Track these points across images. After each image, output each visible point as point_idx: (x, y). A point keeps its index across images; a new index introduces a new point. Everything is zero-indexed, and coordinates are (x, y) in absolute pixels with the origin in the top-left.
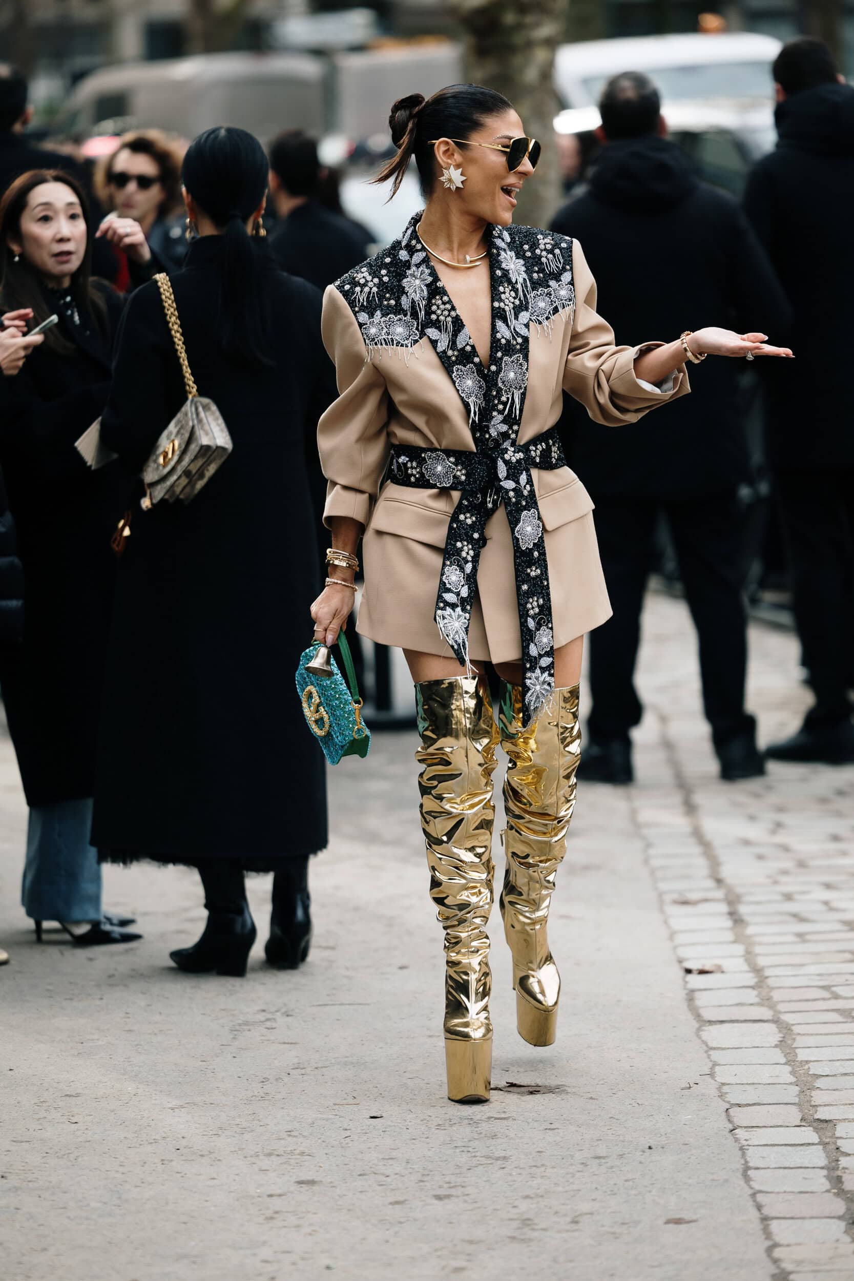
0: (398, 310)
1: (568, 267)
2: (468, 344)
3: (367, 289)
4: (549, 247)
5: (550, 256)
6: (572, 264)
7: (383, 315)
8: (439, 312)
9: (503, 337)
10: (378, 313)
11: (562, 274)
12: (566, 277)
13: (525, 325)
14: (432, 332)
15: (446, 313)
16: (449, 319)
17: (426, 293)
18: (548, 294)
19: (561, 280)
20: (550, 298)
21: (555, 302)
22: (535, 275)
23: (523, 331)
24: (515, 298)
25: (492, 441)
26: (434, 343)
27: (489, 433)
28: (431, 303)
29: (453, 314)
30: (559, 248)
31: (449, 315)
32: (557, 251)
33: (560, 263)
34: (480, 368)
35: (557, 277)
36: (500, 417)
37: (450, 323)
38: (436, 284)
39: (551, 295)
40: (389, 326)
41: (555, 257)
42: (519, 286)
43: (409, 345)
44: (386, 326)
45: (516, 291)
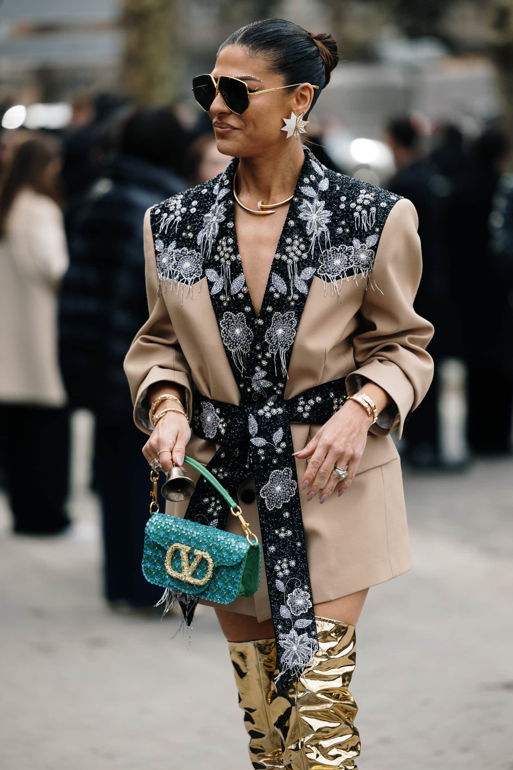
0: (192, 244)
1: (377, 230)
2: (240, 292)
3: (172, 216)
4: (366, 202)
5: (364, 212)
6: (383, 227)
7: (178, 247)
8: (222, 254)
9: (277, 291)
10: (173, 244)
11: (368, 235)
12: (371, 240)
13: (305, 281)
14: (211, 274)
15: (227, 256)
16: (228, 263)
17: (217, 231)
18: (347, 252)
19: (365, 242)
20: (348, 257)
21: (352, 264)
22: (340, 230)
23: (303, 288)
24: (303, 252)
25: (255, 395)
26: (211, 284)
27: (251, 387)
28: (218, 243)
29: (233, 258)
30: (377, 207)
31: (229, 259)
32: (373, 209)
33: (372, 222)
34: (251, 317)
35: (362, 237)
36: (263, 374)
37: (229, 267)
38: (226, 224)
39: (350, 254)
40: (180, 258)
41: (368, 215)
42: (313, 239)
43: (189, 282)
44: (176, 258)
45: (307, 243)
